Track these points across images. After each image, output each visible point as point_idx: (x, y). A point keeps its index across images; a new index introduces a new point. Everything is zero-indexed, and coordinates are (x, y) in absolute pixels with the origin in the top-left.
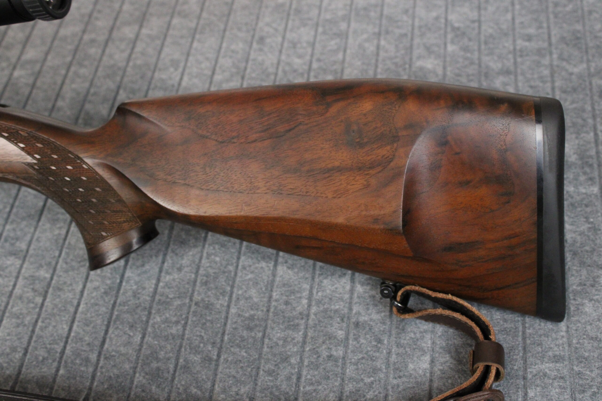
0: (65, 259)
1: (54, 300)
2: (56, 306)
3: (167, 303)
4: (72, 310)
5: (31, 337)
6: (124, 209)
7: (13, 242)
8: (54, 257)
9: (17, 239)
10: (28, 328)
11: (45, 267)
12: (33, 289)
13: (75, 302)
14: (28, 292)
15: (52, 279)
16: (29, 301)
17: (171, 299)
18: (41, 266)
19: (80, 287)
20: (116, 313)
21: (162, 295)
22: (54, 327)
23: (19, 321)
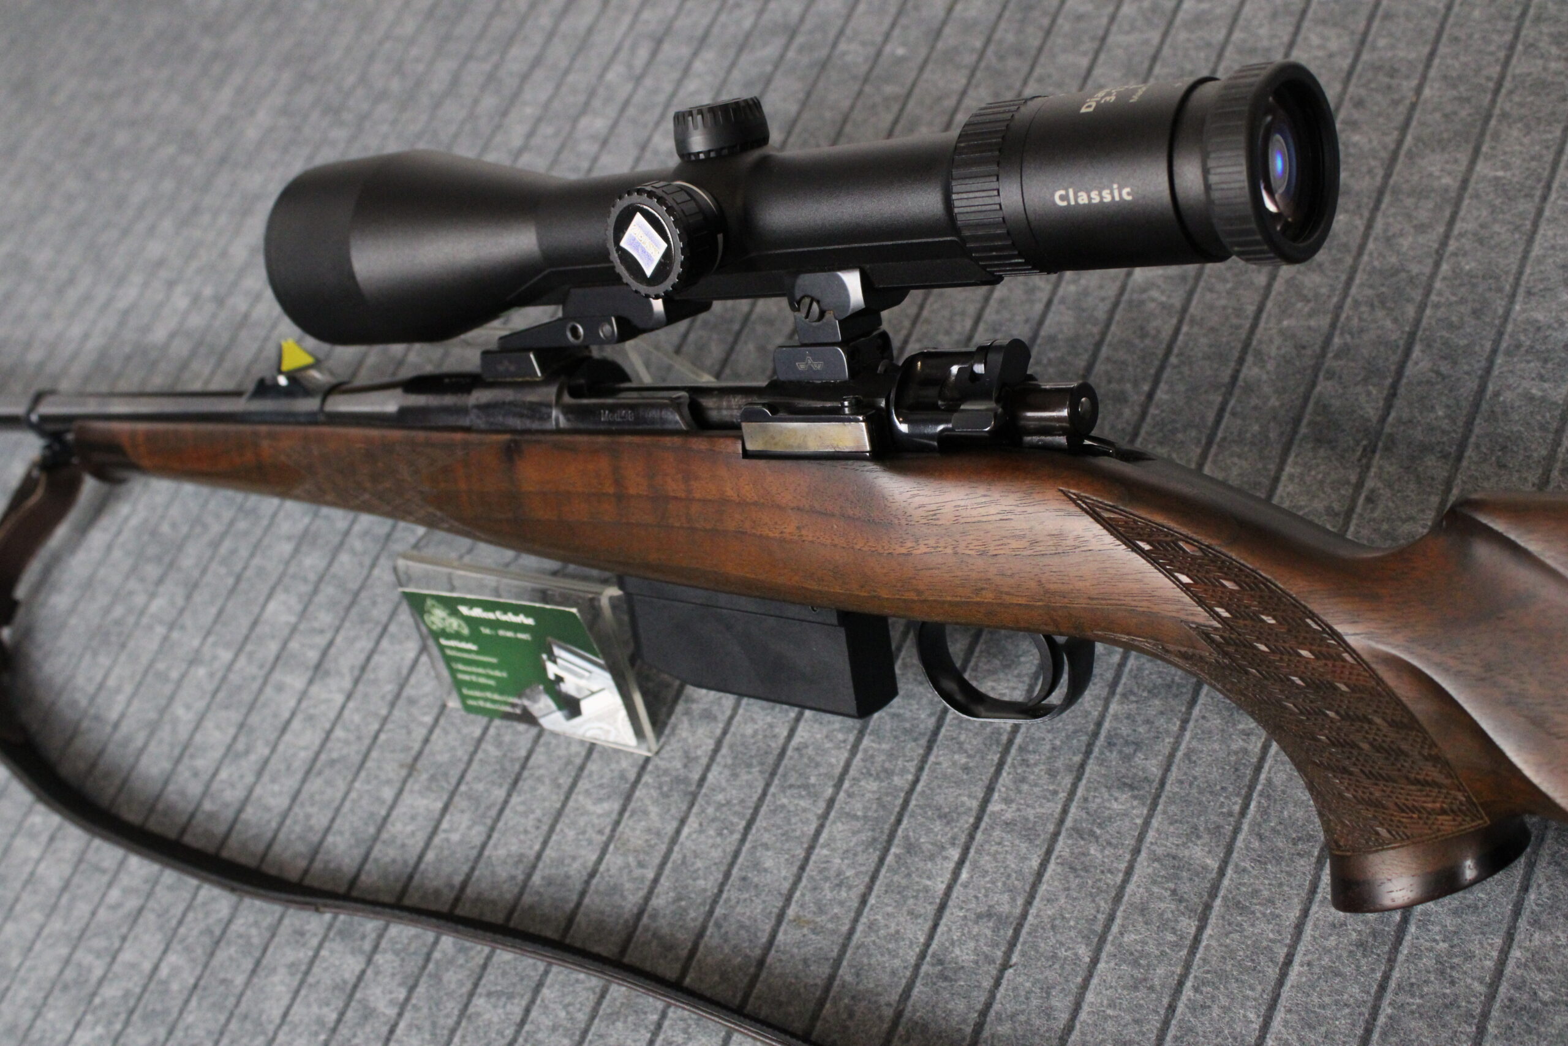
0: (1254, 824)
1: (1227, 935)
2: (1232, 953)
3: (1535, 1015)
4: (1272, 972)
5: (1166, 1024)
6: (1447, 782)
7: (1128, 750)
8: (1230, 814)
9: (1138, 745)
10: (1159, 1000)
11: (1206, 838)
12: (1174, 892)
13: (1281, 953)
14: (1161, 899)
15: (1222, 872)
16: (1165, 925)
17: (1545, 1004)
18: (1195, 830)
19: (1296, 913)
20: (1386, 1010)
21: (1519, 986)
22: (1226, 1009)
23: (1138, 974)
